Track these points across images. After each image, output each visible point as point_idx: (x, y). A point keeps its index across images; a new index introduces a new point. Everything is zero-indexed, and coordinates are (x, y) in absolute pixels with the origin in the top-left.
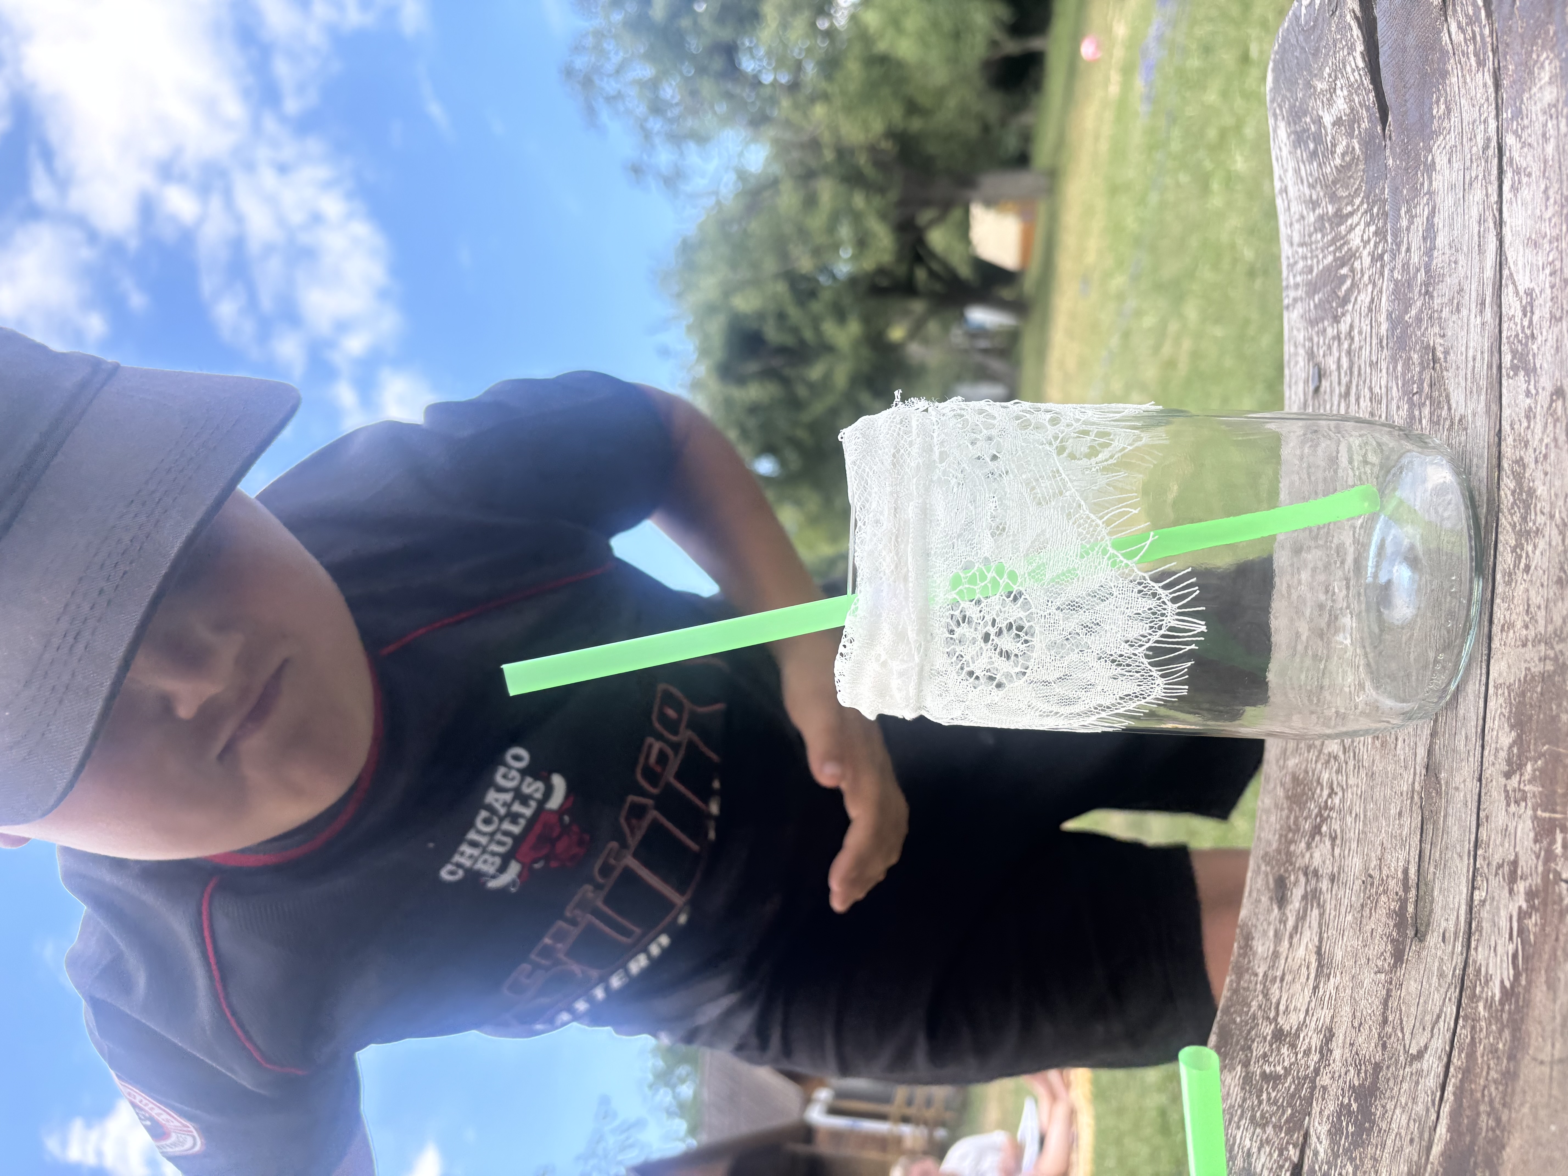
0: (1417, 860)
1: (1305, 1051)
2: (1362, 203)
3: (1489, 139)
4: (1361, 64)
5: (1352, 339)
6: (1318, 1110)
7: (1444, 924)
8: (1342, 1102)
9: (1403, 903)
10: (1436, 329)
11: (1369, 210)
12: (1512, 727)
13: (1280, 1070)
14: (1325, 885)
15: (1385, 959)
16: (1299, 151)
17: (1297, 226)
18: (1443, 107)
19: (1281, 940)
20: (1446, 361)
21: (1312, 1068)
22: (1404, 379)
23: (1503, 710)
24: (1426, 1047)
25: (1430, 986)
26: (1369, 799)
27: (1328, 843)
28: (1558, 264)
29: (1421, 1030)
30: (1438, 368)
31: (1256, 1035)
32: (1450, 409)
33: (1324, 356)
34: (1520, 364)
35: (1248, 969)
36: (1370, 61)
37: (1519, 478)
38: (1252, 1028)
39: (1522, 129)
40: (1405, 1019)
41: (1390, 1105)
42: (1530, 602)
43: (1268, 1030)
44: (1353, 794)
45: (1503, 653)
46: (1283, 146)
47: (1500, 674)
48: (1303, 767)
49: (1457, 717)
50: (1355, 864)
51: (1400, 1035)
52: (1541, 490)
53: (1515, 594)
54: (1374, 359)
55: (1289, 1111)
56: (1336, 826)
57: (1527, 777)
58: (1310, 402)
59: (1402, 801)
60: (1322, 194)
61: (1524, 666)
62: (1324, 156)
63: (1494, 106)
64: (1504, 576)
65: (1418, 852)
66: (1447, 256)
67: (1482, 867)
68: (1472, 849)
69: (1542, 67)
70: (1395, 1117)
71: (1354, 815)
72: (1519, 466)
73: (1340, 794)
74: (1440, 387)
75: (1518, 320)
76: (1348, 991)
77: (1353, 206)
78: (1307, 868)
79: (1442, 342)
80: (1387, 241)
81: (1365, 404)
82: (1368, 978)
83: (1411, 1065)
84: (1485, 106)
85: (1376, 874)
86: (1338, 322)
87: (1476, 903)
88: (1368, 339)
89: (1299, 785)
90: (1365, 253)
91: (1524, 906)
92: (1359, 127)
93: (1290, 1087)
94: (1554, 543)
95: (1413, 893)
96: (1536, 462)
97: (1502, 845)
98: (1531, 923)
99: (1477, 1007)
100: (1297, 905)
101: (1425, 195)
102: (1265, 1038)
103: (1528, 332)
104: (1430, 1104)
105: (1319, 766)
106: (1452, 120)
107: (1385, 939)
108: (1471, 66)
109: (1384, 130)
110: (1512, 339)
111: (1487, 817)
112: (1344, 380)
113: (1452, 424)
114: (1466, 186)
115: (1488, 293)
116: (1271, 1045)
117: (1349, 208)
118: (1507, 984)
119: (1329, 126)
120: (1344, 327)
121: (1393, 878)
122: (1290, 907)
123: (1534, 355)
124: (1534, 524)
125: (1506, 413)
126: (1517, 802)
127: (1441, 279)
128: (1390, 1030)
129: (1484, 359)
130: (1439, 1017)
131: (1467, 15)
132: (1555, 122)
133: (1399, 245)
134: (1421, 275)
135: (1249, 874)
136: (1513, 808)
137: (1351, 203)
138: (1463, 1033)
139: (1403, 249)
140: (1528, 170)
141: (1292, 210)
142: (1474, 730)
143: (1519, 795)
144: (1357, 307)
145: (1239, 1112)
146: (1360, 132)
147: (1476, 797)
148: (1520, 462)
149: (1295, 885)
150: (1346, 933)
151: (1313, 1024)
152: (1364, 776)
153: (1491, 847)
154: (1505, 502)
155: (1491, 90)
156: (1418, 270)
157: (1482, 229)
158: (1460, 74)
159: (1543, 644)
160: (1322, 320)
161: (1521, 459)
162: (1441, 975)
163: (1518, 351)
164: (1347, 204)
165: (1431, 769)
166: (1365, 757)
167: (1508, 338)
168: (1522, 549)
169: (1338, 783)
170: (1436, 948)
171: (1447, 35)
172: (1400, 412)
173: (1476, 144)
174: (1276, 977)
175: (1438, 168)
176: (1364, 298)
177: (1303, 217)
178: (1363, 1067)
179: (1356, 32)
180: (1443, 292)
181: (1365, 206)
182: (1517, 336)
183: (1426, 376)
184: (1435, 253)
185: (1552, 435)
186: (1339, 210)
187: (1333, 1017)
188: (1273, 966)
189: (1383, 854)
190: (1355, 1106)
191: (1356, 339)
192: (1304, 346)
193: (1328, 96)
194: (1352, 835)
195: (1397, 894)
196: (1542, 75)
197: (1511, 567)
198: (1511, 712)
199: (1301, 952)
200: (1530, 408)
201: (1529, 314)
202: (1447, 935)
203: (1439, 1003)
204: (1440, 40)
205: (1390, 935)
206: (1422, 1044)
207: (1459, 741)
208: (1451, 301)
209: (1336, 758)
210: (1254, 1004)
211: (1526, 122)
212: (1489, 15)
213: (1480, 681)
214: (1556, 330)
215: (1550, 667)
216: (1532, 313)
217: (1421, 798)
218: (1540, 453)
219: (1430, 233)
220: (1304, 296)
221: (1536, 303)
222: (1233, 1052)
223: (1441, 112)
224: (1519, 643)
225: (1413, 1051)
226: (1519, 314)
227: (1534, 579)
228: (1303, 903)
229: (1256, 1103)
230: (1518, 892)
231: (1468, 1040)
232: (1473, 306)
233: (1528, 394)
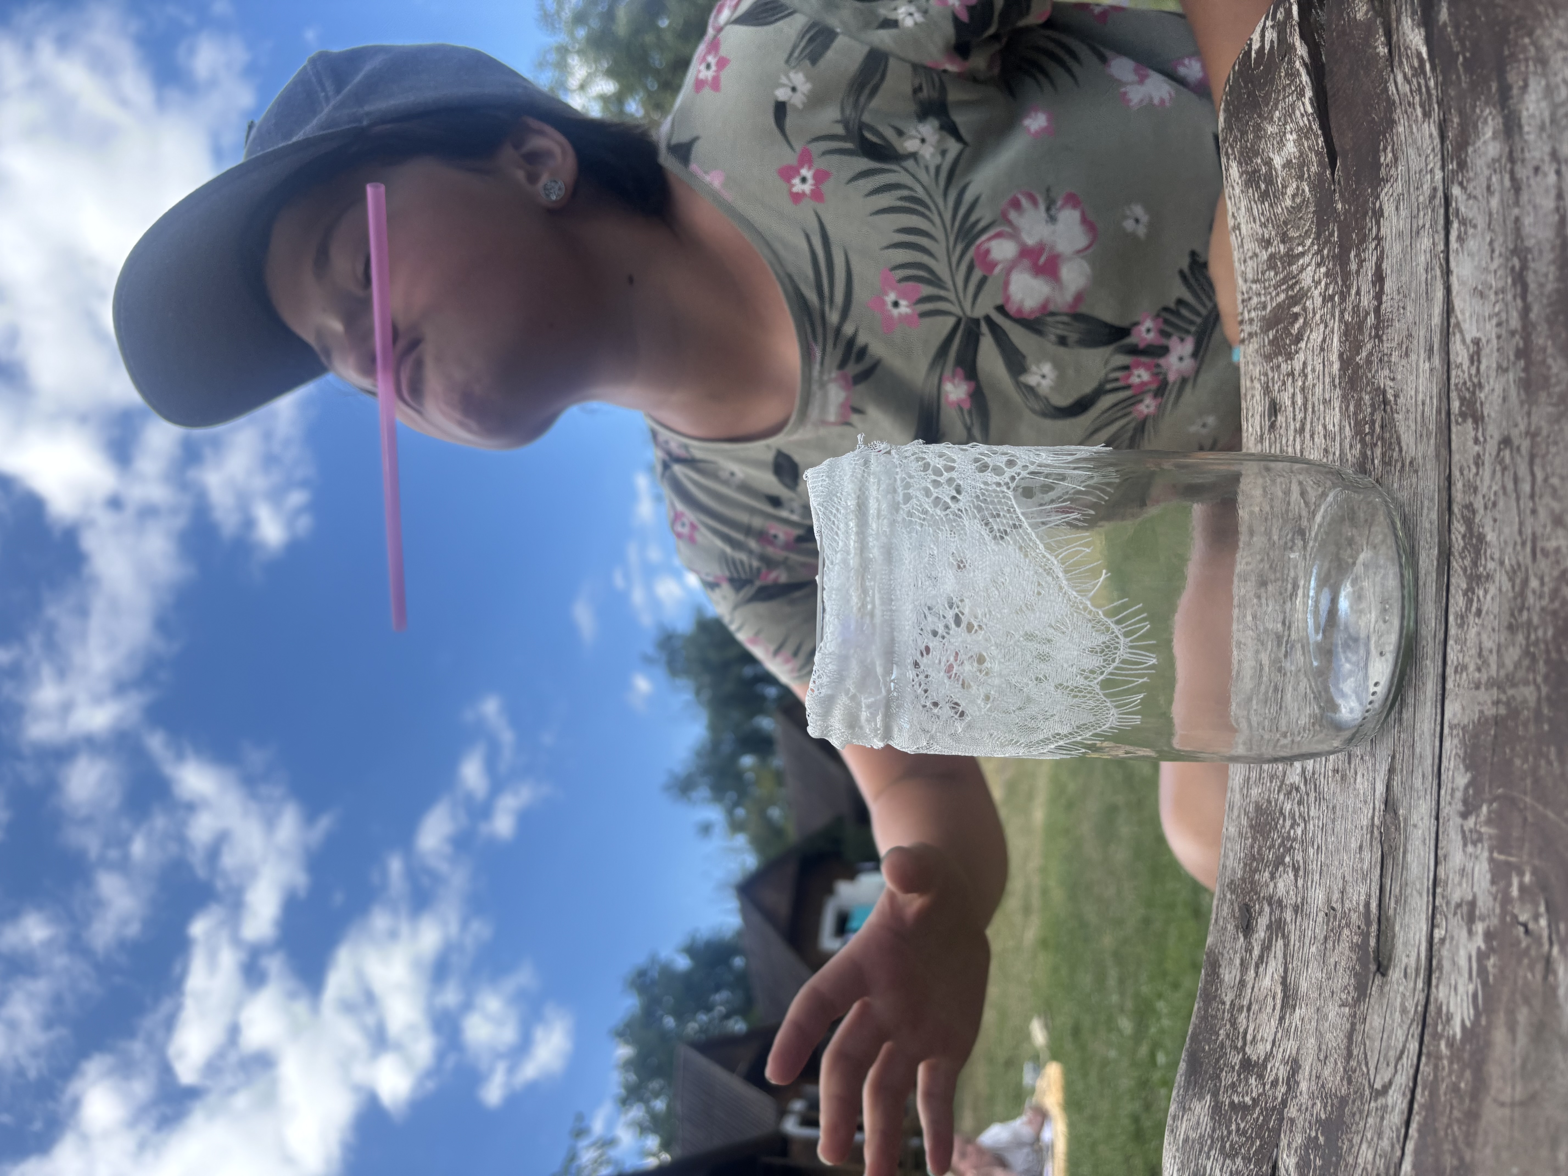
0: (1378, 894)
1: (1272, 1082)
2: (1313, 244)
3: (1435, 189)
4: (1310, 110)
5: (1306, 376)
6: (1286, 1142)
7: (1405, 960)
8: (1309, 1135)
9: (1366, 936)
10: (1386, 372)
11: (1319, 251)
12: (1467, 768)
13: (1247, 1099)
14: (1288, 915)
15: (1349, 992)
16: (1251, 191)
17: (1250, 263)
18: (1390, 155)
19: (1247, 969)
20: (1396, 404)
21: (1280, 1099)
22: (1356, 419)
23: (1459, 751)
24: (1390, 1083)
25: (1393, 1021)
26: (1330, 832)
27: (1291, 874)
28: (1504, 316)
29: (1385, 1065)
30: (1389, 410)
31: (1225, 1065)
32: (1401, 450)
33: (1279, 391)
34: (1468, 412)
35: (1215, 997)
36: (1318, 106)
37: (1469, 523)
38: (1220, 1057)
39: (1468, 181)
40: (1369, 1054)
41: (1356, 1140)
42: (1483, 646)
43: (1236, 1059)
44: (1314, 826)
45: (1457, 695)
46: (1235, 185)
47: (1455, 715)
48: (1266, 797)
49: (1413, 754)
50: (1318, 897)
51: (1365, 1069)
52: (1490, 537)
53: (1468, 637)
54: (1327, 396)
55: (1258, 1143)
56: (1299, 857)
57: (1482, 818)
58: (1266, 436)
59: (1363, 835)
60: (1273, 233)
61: (1477, 708)
62: (1275, 196)
63: (1439, 156)
64: (1456, 619)
65: (1378, 887)
66: (1395, 302)
67: (1441, 906)
68: (1431, 886)
69: (1485, 122)
70: (1361, 1152)
71: (1316, 847)
72: (1469, 511)
73: (1302, 825)
74: (1391, 428)
75: (1465, 367)
76: (1314, 1024)
77: (1304, 246)
78: (1271, 897)
79: (1392, 384)
80: (1337, 283)
81: (1319, 440)
82: (1333, 1011)
83: (1376, 1100)
84: (1431, 157)
85: (1337, 906)
86: (1292, 359)
87: (1436, 940)
88: (1321, 377)
89: (1262, 815)
90: (1316, 293)
91: (1483, 947)
92: (1308, 171)
93: (1258, 1118)
94: (1504, 589)
95: (1374, 927)
96: (1486, 508)
97: (1460, 884)
98: (1491, 962)
99: (1439, 1045)
100: (1262, 934)
101: (1373, 240)
102: (1233, 1068)
103: (1476, 380)
104: (1395, 1140)
105: (1282, 797)
106: (1400, 168)
107: (1348, 972)
108: (1417, 116)
109: (1333, 174)
110: (1460, 386)
111: (1445, 857)
112: (1299, 416)
113: (1403, 466)
114: (1414, 234)
115: (1435, 340)
116: (1239, 1076)
117: (1300, 249)
118: (1468, 1024)
119: (1279, 167)
120: (1298, 365)
121: (1355, 912)
122: (1256, 936)
123: (1482, 404)
124: (1485, 568)
125: (1456, 457)
126: (1475, 844)
127: (1390, 323)
128: (1355, 1064)
129: (1433, 404)
130: (1402, 1052)
131: (1412, 67)
132: (1498, 176)
133: (1349, 288)
134: (1371, 318)
135: (1215, 902)
136: (1470, 849)
137: (1302, 244)
138: (1426, 1069)
139: (1353, 292)
140: (1474, 222)
141: (1246, 247)
142: (1430, 769)
143: (1475, 836)
144: (1310, 345)
145: (1209, 1142)
146: (1309, 175)
147: (1433, 835)
148: (1469, 507)
149: (1259, 914)
150: (1311, 965)
151: (1280, 1056)
152: (1325, 808)
153: (1449, 885)
154: (1456, 546)
155: (1437, 141)
156: (1367, 314)
157: (1429, 277)
158: (1406, 124)
159: (1495, 689)
160: (1276, 355)
161: (1471, 504)
162: (1404, 1011)
163: (1465, 398)
164: (1299, 245)
165: (1390, 804)
166: (1326, 790)
167: (1456, 385)
168: (1473, 593)
169: (1300, 814)
170: (1398, 984)
171: (1393, 85)
172: (1353, 451)
173: (1423, 193)
174: (1243, 1006)
175: (1386, 214)
176: (1316, 336)
177: (1256, 255)
178: (1329, 1101)
179: (1305, 78)
180: (1393, 336)
181: (1316, 247)
182: (1465, 383)
183: (1378, 417)
184: (1384, 298)
185: (1500, 483)
186: (1292, 249)
187: (1298, 1049)
188: (1240, 995)
189: (1344, 888)
190: (1321, 1140)
191: (1310, 377)
192: (1260, 380)
193: (1278, 139)
194: (1314, 867)
195: (1359, 927)
196: (1486, 129)
197: (1463, 610)
198: (1465, 752)
199: (1267, 982)
200: (1478, 455)
201: (1476, 363)
202: (1409, 971)
203: (1402, 1039)
204: (1386, 89)
205: (1354, 968)
206: (1386, 1080)
207: (1416, 779)
208: (1400, 345)
209: (1297, 789)
210: (1221, 1032)
211: (1471, 174)
212: (1433, 68)
213: (1435, 720)
214: (1503, 380)
215: (1502, 711)
216: (1479, 362)
217: (1381, 833)
218: (1489, 499)
219: (1379, 278)
220: (1258, 331)
221: (1483, 353)
222: (1203, 1080)
223: (1388, 159)
224: (1472, 685)
225: (1378, 1085)
226: (1466, 364)
227: (1485, 623)
228: (1268, 933)
229: (1225, 1133)
230: (1477, 932)
231: (1431, 1078)
232: (1422, 352)
233: (1476, 441)
